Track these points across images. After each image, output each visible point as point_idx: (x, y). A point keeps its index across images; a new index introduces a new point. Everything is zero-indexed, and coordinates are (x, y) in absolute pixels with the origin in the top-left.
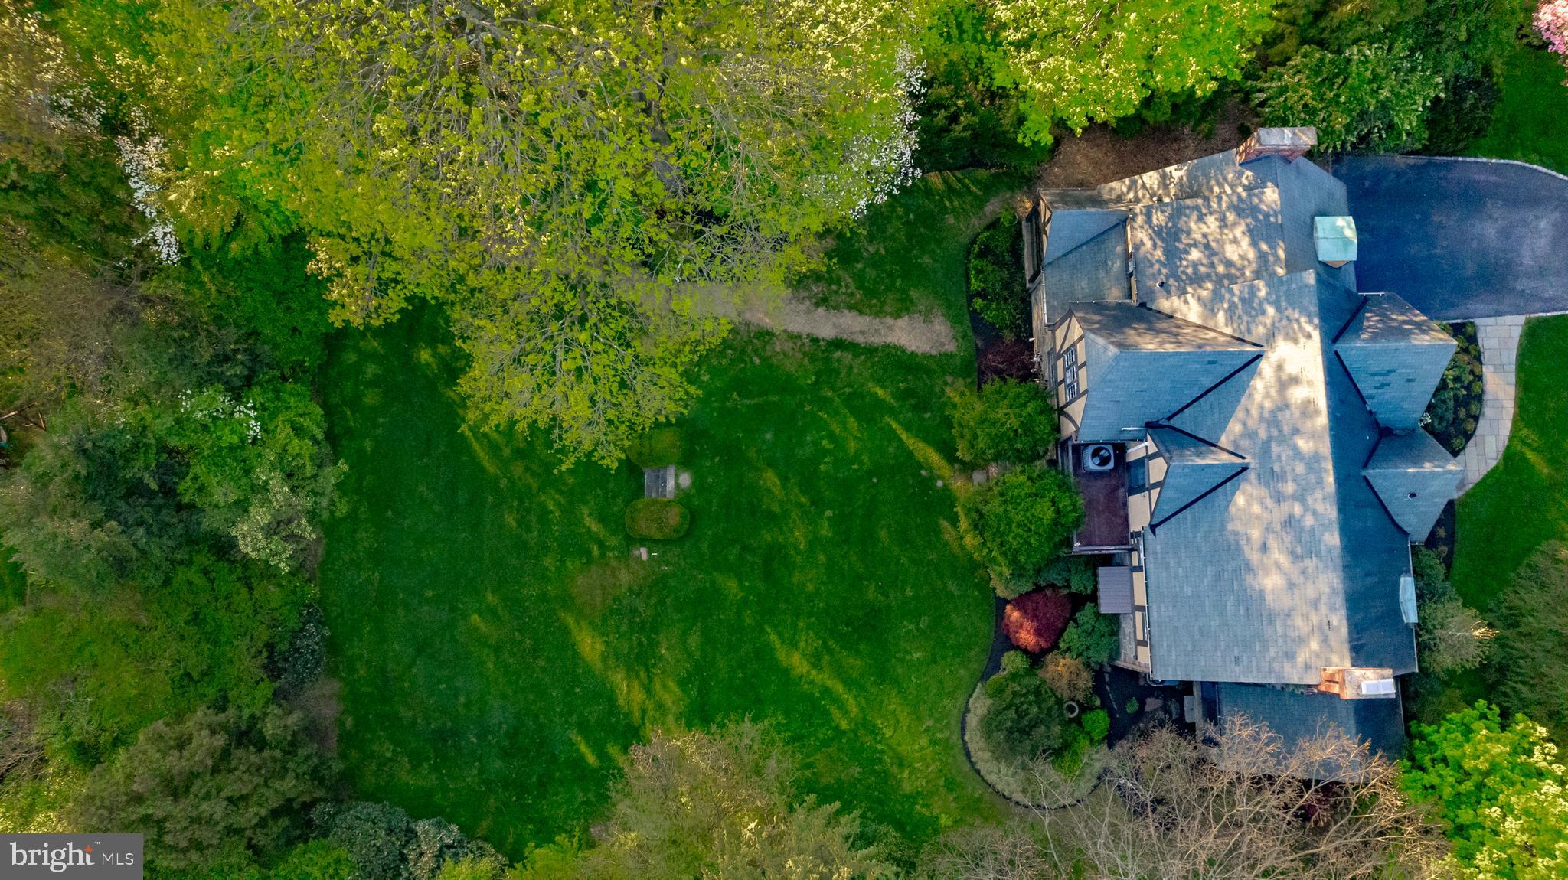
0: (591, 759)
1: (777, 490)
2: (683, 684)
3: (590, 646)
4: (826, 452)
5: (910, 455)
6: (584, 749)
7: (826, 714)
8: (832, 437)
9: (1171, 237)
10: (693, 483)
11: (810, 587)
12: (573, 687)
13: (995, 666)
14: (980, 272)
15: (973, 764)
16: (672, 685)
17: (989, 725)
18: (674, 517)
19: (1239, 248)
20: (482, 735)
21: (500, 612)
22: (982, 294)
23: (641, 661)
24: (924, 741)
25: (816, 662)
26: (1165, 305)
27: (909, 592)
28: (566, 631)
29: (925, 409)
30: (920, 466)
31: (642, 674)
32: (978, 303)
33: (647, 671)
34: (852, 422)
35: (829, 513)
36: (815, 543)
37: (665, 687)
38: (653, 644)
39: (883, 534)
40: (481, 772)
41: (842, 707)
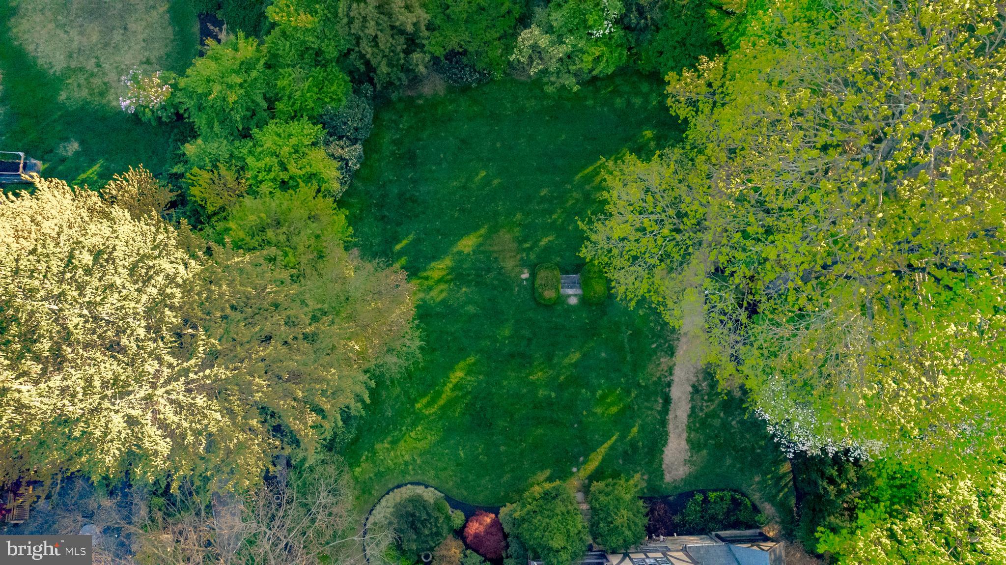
0: (398, 247)
1: (567, 361)
2: (443, 302)
3: (467, 244)
4: (593, 393)
5: (594, 450)
6: (405, 242)
7: (423, 395)
8: (604, 397)
10: (571, 306)
11: (505, 383)
12: (442, 235)
13: (456, 505)
14: (722, 499)
15: (392, 490)
16: (444, 295)
17: (416, 501)
18: (549, 294)
21: (488, 188)
22: (706, 500)
23: (457, 276)
24: (407, 458)
25: (456, 387)
27: (502, 448)
28: (476, 228)
29: (624, 460)
30: (586, 456)
31: (449, 277)
32: (699, 497)
33: (452, 280)
34: (614, 410)
35: (553, 395)
36: (534, 386)
37: (442, 291)
38: (468, 283)
39: (540, 431)
40: (390, 181)
41: (429, 404)
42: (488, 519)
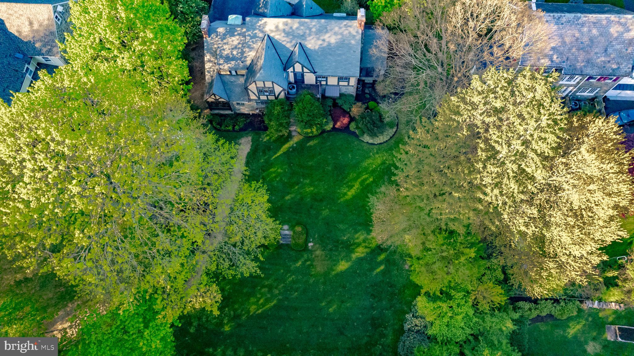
0: (382, 267)
1: (292, 196)
2: (356, 232)
3: (343, 266)
4: (281, 179)
5: (284, 153)
6: (378, 270)
7: (368, 185)
8: (276, 177)
9: (228, 59)
10: (288, 225)
11: (326, 187)
12: (357, 273)
13: (354, 133)
14: (227, 126)
15: (384, 142)
16: (356, 236)
17: (373, 135)
18: (298, 229)
19: (235, 40)
20: (373, 308)
21: (328, 300)
22: (234, 126)
23: (349, 247)
24: (377, 156)
25: (351, 187)
26: (248, 62)
27: (329, 157)
28: (337, 275)
29: (270, 147)
30: (288, 151)
31: (353, 247)
32: (237, 128)
33: (351, 245)
34: (272, 170)
35: (302, 180)
36: (311, 185)
37: (358, 238)
38: (343, 243)
39: (310, 163)
40: (387, 310)
41: (365, 180)
42: (338, 124)
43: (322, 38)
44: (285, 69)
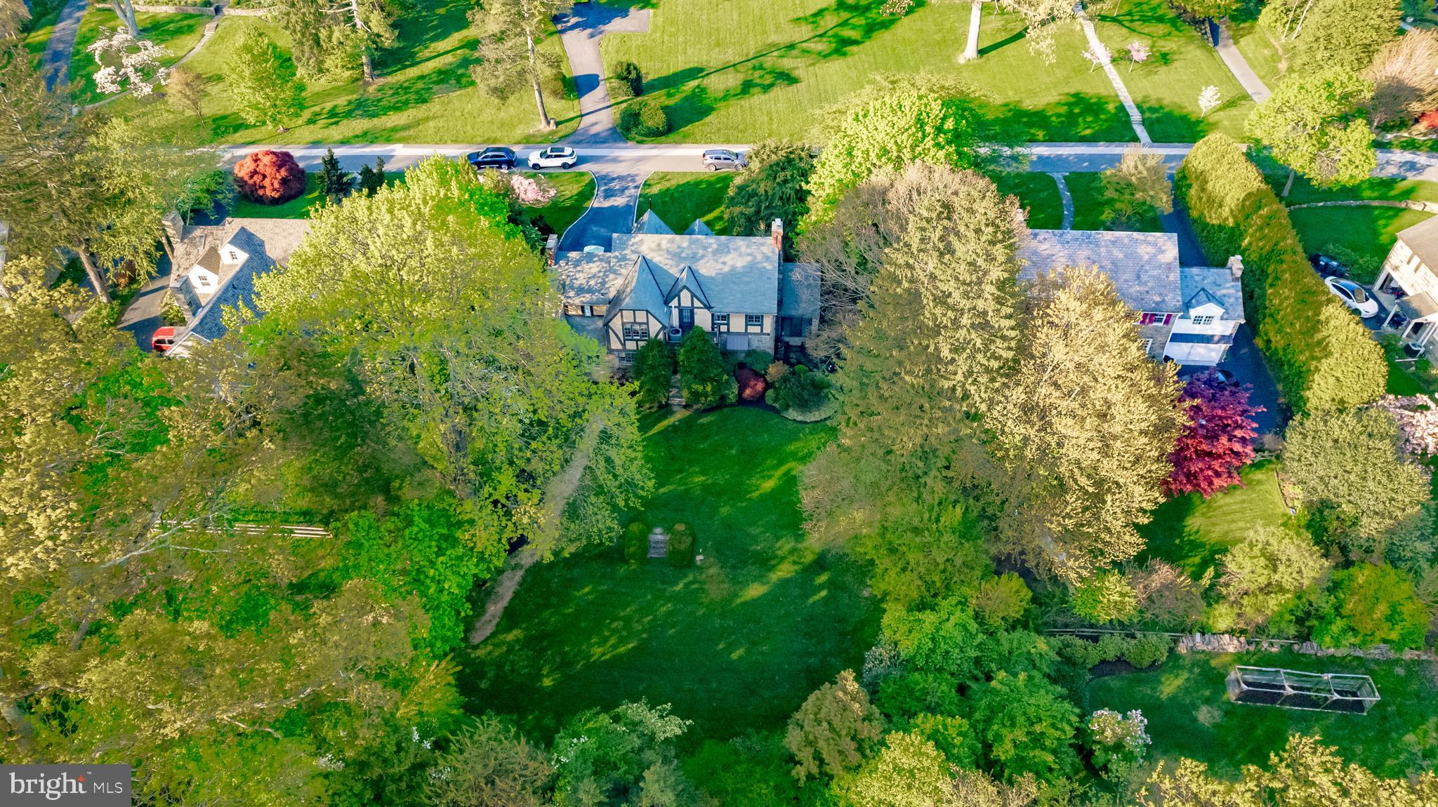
0: (824, 593)
2: (778, 538)
3: (755, 591)
6: (817, 597)
9: (581, 291)
11: (727, 477)
12: (780, 601)
13: (772, 409)
15: (821, 421)
16: (778, 544)
17: (802, 411)
18: (680, 527)
19: (594, 268)
20: (809, 654)
21: (729, 641)
23: (766, 562)
25: (768, 478)
26: (612, 294)
27: (733, 438)
28: (745, 604)
31: (773, 562)
33: (770, 559)
35: (687, 467)
36: (702, 473)
37: (780, 549)
38: (754, 555)
39: (701, 446)
42: (748, 392)
43: (721, 260)
44: (666, 303)
